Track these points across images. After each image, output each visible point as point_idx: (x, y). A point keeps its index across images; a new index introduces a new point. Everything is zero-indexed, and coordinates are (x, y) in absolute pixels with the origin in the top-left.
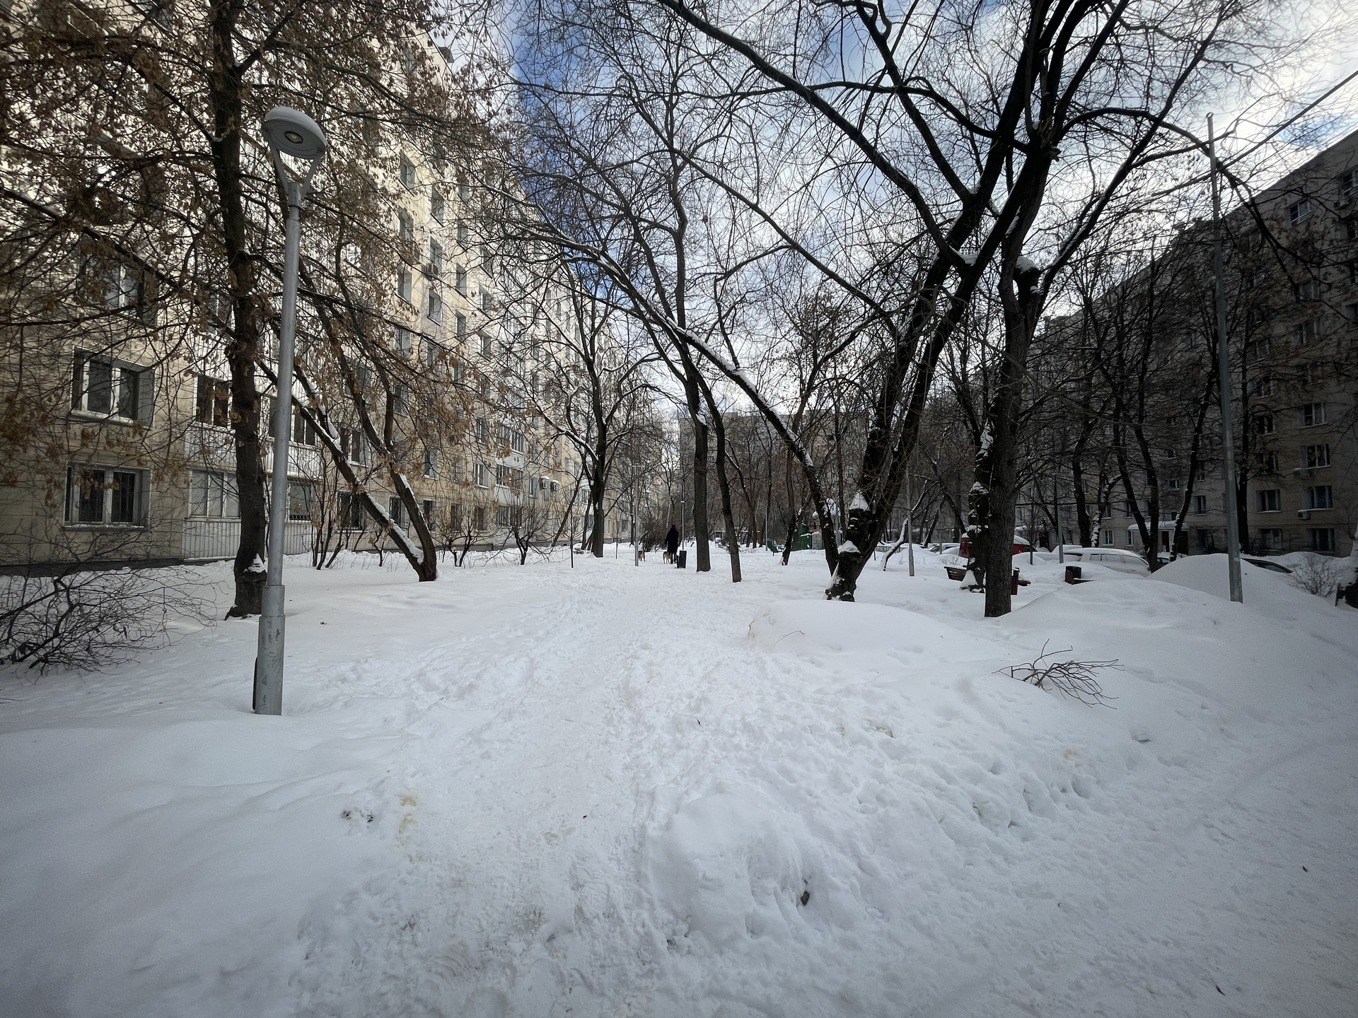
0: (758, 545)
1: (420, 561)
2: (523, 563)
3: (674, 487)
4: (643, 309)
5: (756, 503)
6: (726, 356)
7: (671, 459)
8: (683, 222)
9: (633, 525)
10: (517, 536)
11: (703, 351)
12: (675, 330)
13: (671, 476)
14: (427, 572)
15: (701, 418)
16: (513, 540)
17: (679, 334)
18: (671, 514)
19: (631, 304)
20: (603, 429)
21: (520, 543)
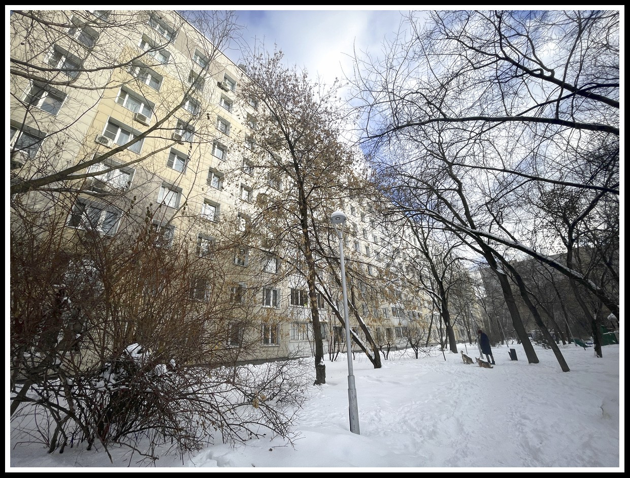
0: (567, 342)
1: (373, 358)
2: (417, 358)
3: (487, 309)
4: (450, 226)
5: (552, 313)
6: (506, 237)
7: (480, 292)
8: (460, 184)
9: (469, 333)
10: (411, 343)
11: (490, 237)
12: (472, 232)
13: (483, 302)
14: (377, 364)
15: (500, 271)
16: (410, 345)
17: (474, 233)
18: (492, 324)
19: (444, 225)
20: (440, 283)
21: (413, 346)
